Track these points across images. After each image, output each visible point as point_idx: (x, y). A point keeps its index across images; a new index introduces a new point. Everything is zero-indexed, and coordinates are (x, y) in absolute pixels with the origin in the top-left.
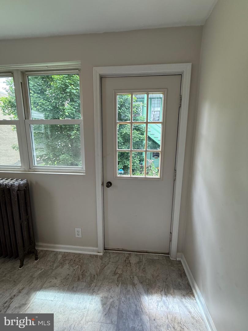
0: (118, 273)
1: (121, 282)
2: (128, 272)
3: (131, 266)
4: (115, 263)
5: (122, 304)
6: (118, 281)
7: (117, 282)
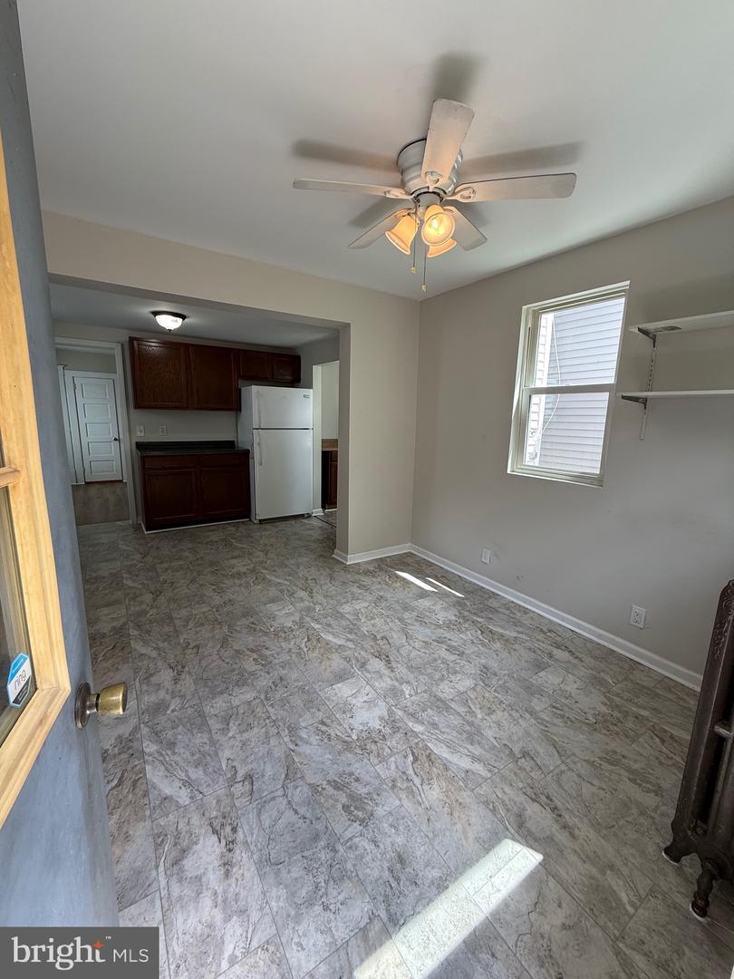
0: (241, 783)
1: (224, 767)
2: (215, 802)
3: (211, 825)
4: (265, 802)
5: (205, 740)
6: (235, 767)
7: (235, 764)
